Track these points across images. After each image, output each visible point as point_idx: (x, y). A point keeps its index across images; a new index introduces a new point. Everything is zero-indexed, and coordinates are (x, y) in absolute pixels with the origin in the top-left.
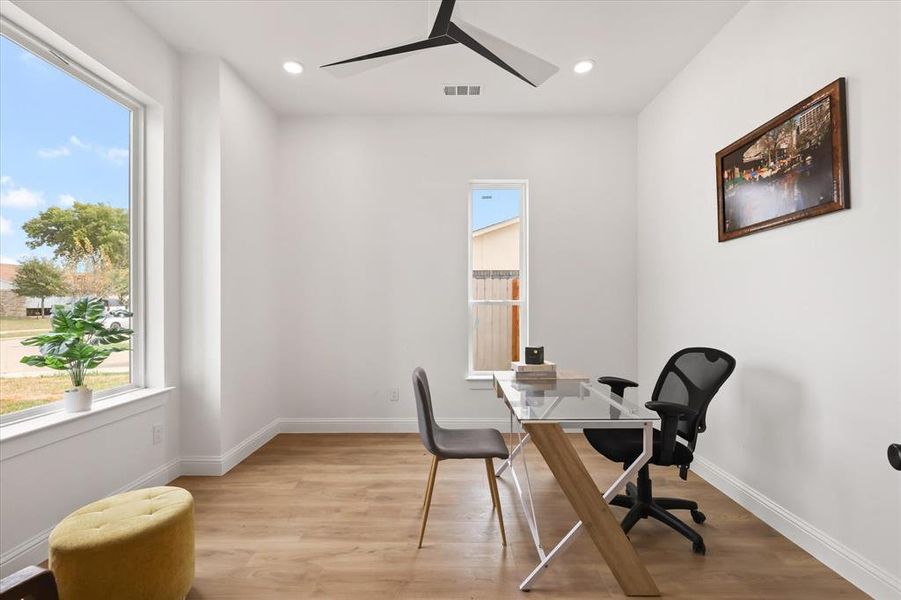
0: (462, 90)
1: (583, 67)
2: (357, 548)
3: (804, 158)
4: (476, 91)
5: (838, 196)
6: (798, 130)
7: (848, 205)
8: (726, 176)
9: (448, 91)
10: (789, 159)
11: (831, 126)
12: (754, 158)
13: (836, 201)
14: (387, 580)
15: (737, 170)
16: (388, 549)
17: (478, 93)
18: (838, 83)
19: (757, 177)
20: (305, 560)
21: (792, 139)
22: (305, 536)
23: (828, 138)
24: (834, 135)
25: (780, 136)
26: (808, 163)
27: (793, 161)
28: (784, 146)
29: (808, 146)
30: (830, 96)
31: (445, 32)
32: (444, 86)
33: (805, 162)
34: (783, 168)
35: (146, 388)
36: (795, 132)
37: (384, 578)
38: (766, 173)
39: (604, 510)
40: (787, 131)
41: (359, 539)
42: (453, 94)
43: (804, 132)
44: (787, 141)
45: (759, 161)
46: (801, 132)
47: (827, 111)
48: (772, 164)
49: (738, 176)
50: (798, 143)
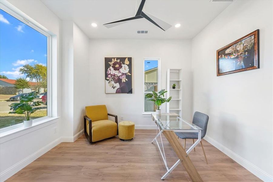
0: (143, 32)
1: (178, 26)
2: (113, 165)
3: (245, 53)
4: (146, 32)
5: (256, 65)
6: (243, 44)
7: (259, 67)
8: (220, 57)
9: (139, 32)
10: (240, 53)
11: (254, 44)
12: (229, 52)
13: (255, 66)
14: (122, 176)
15: (223, 56)
16: (122, 166)
17: (147, 33)
18: (257, 31)
19: (229, 58)
20: (98, 169)
21: (241, 47)
22: (98, 162)
23: (253, 47)
24: (255, 46)
25: (237, 46)
26: (246, 54)
27: (241, 54)
28: (238, 49)
29: (246, 49)
30: (254, 35)
31: (140, 14)
32: (137, 31)
33: (245, 54)
34: (238, 56)
35: (52, 117)
36: (242, 45)
37: (122, 175)
38: (233, 57)
39: (187, 156)
40: (240, 45)
41: (114, 162)
42: (140, 33)
43: (245, 45)
44: (240, 47)
45: (230, 53)
46: (244, 45)
47: (253, 39)
48: (234, 54)
49: (223, 57)
50: (243, 48)
